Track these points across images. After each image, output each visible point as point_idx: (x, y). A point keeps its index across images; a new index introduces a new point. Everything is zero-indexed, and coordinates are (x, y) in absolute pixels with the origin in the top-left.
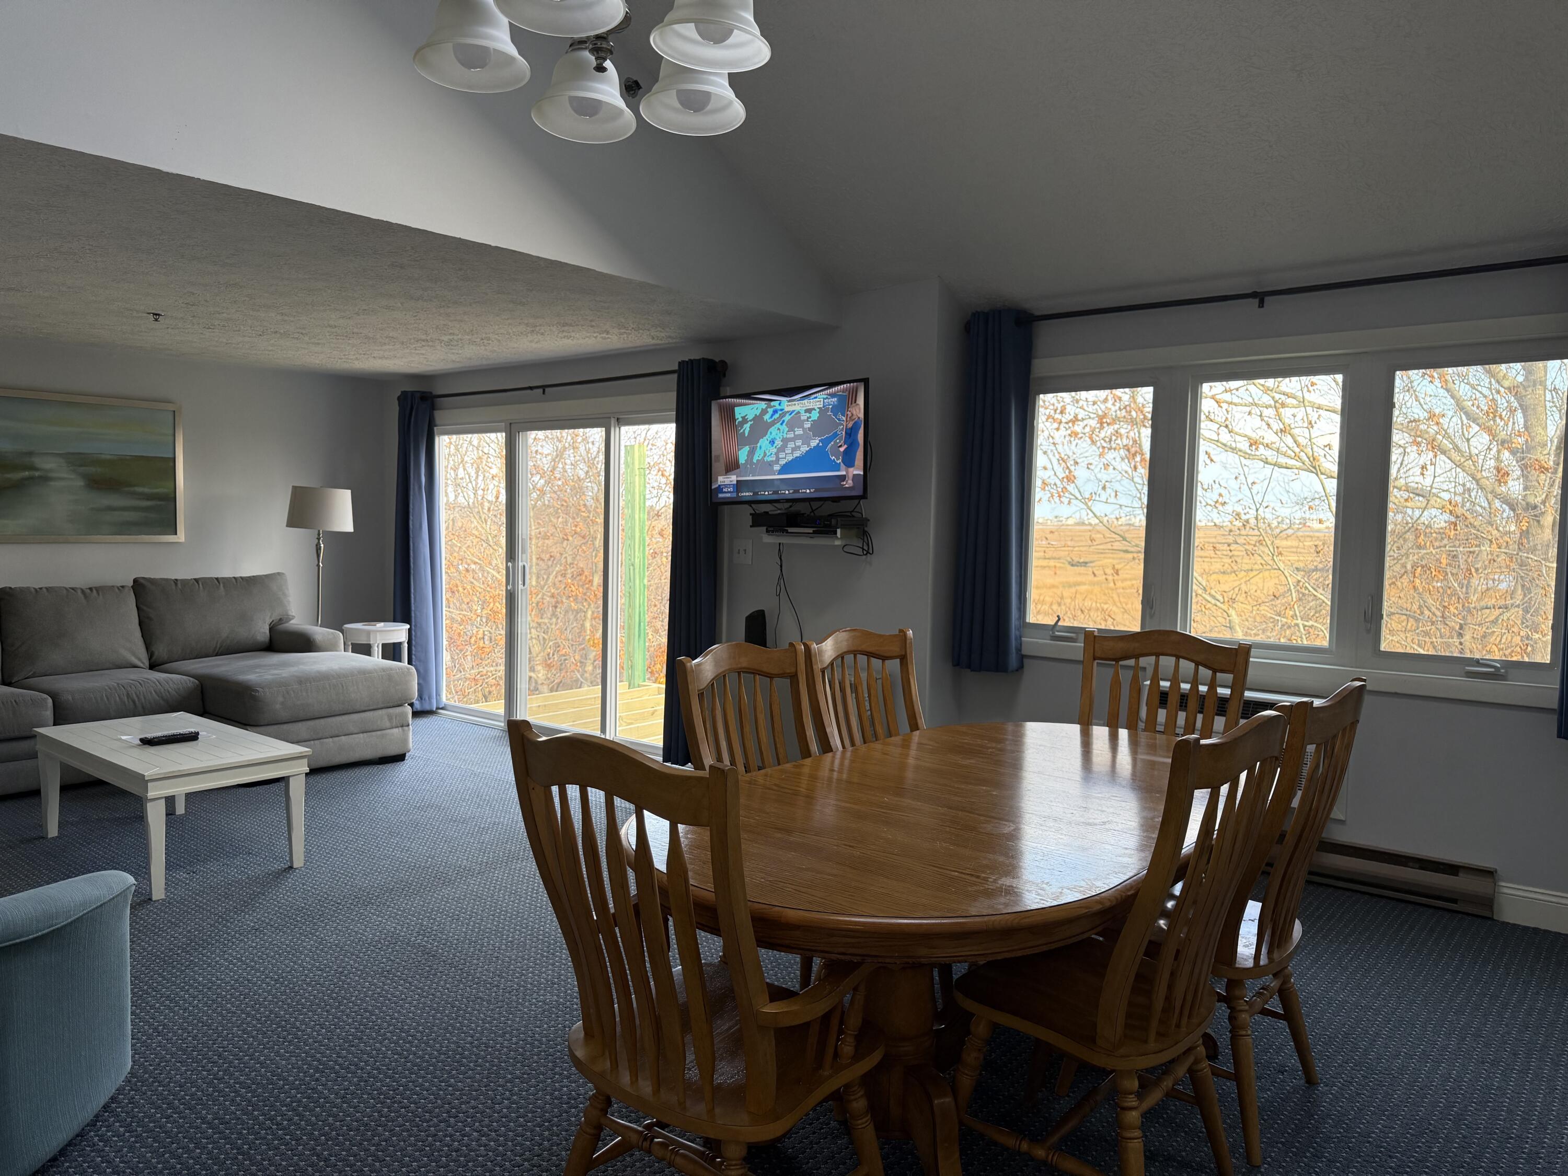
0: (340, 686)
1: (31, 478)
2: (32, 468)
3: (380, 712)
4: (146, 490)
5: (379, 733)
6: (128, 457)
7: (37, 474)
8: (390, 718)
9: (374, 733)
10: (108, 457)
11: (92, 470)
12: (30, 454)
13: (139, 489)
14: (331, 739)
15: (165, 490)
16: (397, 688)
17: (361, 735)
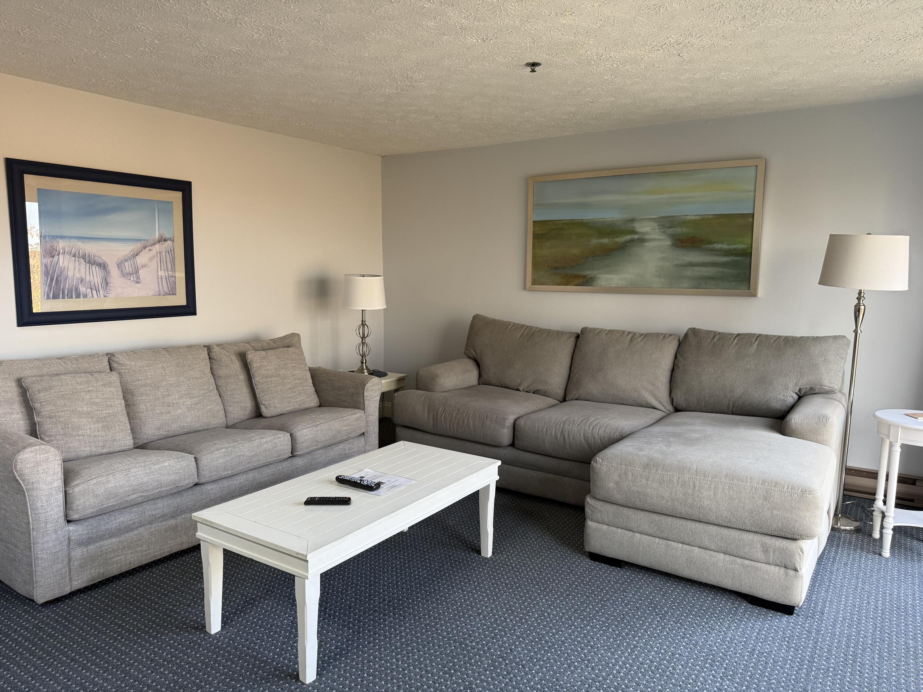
0: (691, 484)
1: (632, 241)
2: (634, 232)
3: (751, 536)
4: (725, 246)
5: (747, 562)
6: (710, 216)
7: (636, 237)
8: (766, 550)
9: (739, 560)
10: (693, 218)
11: (679, 230)
12: (633, 220)
13: (717, 246)
14: (680, 545)
15: (743, 246)
16: (775, 512)
17: (722, 555)
